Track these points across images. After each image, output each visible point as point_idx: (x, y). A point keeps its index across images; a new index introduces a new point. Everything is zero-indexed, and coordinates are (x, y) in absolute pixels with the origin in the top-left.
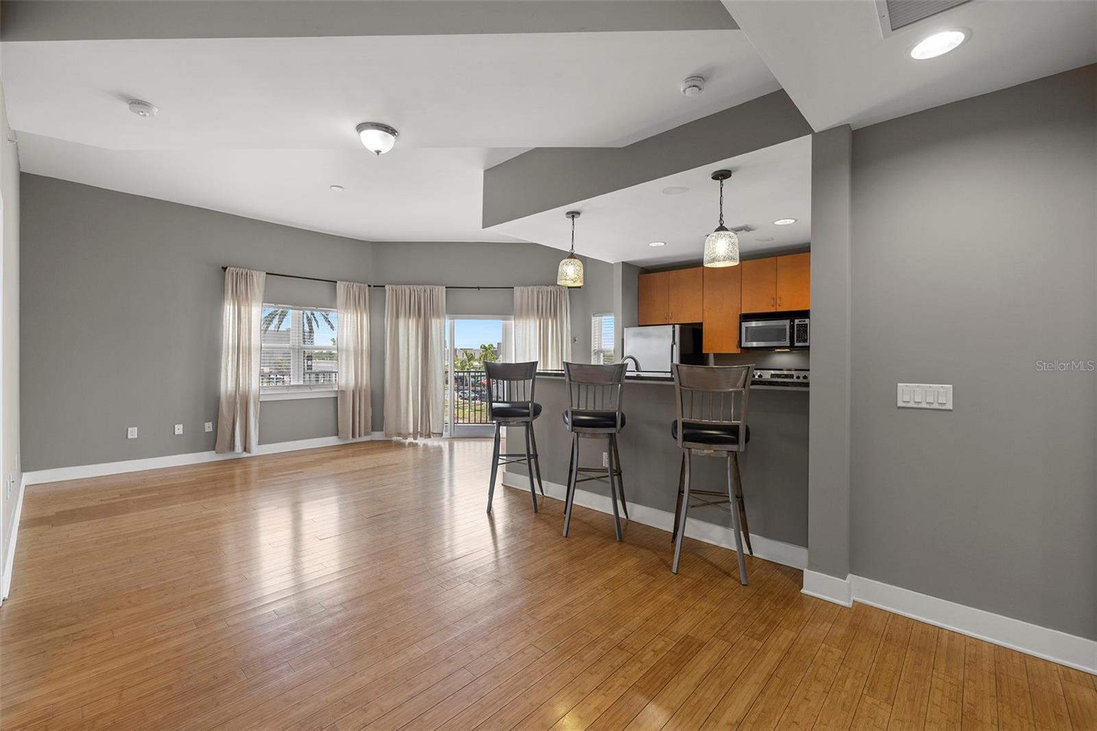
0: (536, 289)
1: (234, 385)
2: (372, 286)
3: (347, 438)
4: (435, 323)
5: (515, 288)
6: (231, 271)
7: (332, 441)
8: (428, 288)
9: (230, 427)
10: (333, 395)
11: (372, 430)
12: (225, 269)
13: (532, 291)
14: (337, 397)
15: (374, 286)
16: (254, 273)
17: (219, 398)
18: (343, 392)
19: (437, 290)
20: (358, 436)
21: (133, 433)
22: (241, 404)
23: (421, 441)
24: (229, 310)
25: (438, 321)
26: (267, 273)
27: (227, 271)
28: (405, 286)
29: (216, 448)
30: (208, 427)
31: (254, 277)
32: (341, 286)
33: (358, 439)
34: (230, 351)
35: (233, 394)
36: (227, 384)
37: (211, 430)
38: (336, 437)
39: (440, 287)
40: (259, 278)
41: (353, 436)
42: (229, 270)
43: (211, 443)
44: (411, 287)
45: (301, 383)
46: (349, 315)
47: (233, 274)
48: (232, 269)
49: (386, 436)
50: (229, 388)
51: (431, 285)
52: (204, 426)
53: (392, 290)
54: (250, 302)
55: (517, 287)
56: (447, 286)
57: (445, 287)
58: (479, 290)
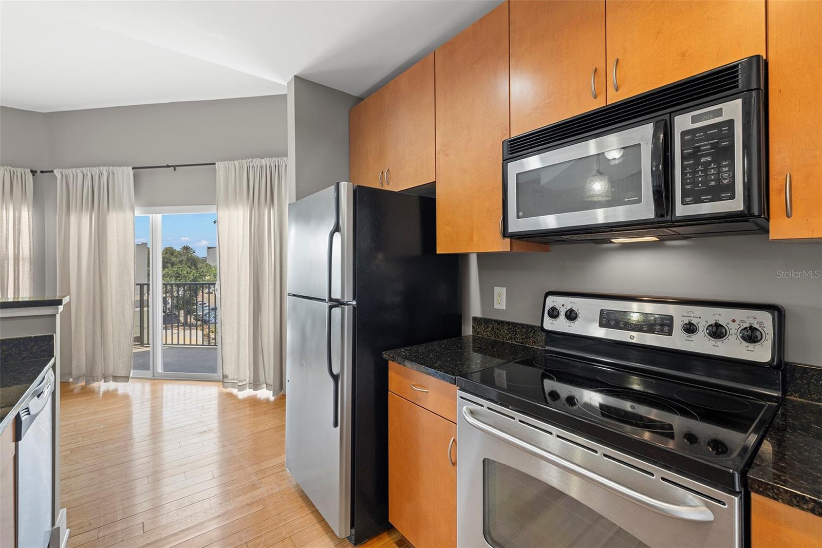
0: (245, 163)
2: (37, 172)
5: (217, 164)
13: (241, 167)
15: (42, 172)
19: (122, 172)
28: (77, 170)
39: (126, 169)
53: (62, 175)
55: (219, 163)
56: (134, 166)
57: (131, 168)
58: (175, 170)
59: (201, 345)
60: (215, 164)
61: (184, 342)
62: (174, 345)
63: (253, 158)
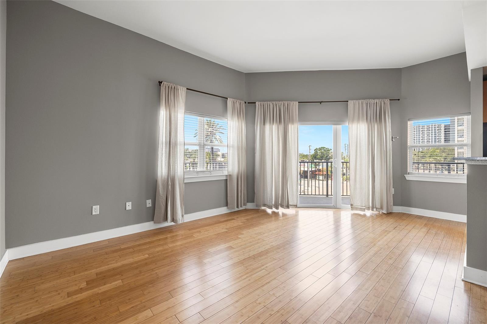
0: (365, 101)
1: (167, 171)
2: (247, 103)
3: (234, 208)
4: (292, 128)
5: (349, 101)
6: (165, 85)
7: (223, 210)
8: (286, 103)
9: (164, 204)
10: (225, 178)
11: (247, 202)
12: (160, 83)
13: (362, 103)
14: (227, 179)
15: (248, 103)
16: (179, 87)
17: (156, 181)
18: (230, 175)
19: (292, 104)
20: (240, 207)
21: (96, 210)
22: (171, 185)
23: (281, 211)
24: (163, 113)
25: (293, 126)
26: (187, 89)
27: (162, 85)
28: (270, 103)
29: (154, 220)
30: (149, 203)
31: (179, 90)
32: (230, 102)
33: (240, 209)
34: (164, 145)
35: (166, 177)
36: (162, 171)
37: (150, 205)
38: (226, 207)
39: (295, 103)
40: (182, 92)
41: (238, 207)
42: (164, 83)
43: (151, 216)
44: (274, 103)
45: (205, 169)
46: (234, 122)
47: (166, 87)
48: (165, 83)
49: (257, 206)
50: (163, 174)
51: (288, 101)
52: (146, 202)
53: (261, 105)
54: (176, 109)
55: (350, 101)
56: (299, 101)
57: (298, 102)
58: (321, 104)
59: (322, 195)
60: (348, 101)
61: (312, 194)
62: (305, 195)
63: (369, 99)
